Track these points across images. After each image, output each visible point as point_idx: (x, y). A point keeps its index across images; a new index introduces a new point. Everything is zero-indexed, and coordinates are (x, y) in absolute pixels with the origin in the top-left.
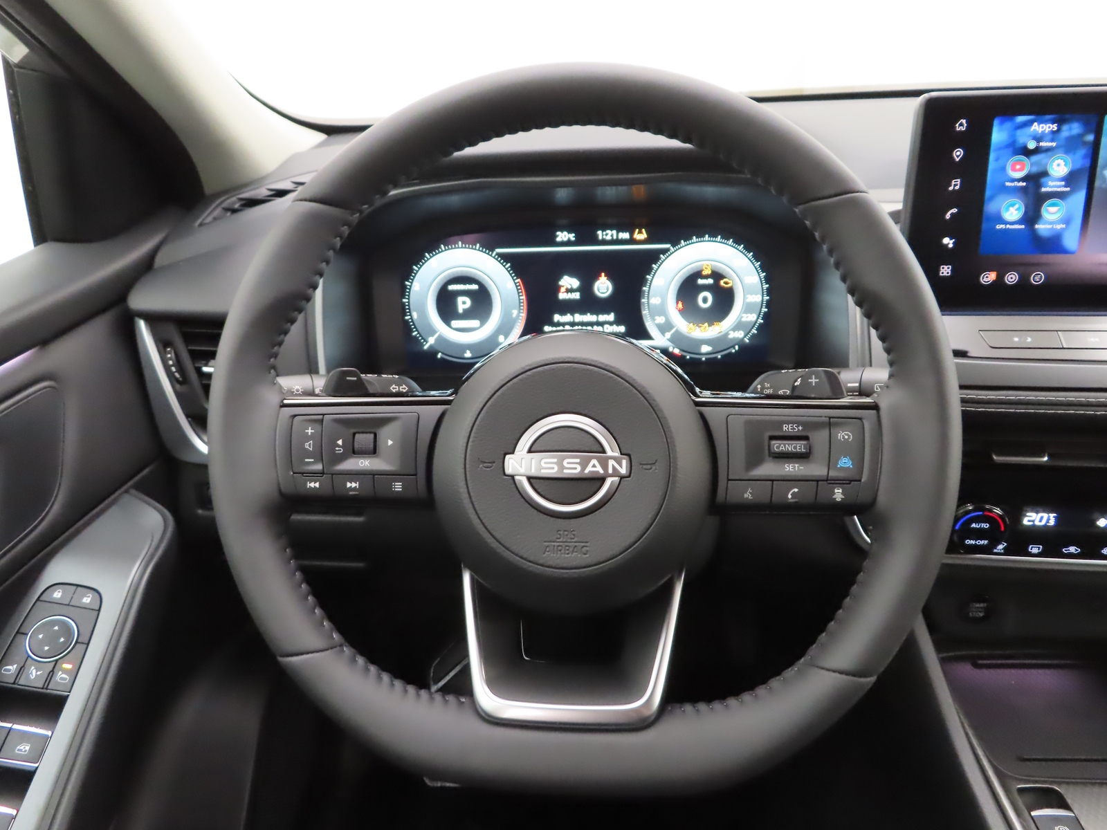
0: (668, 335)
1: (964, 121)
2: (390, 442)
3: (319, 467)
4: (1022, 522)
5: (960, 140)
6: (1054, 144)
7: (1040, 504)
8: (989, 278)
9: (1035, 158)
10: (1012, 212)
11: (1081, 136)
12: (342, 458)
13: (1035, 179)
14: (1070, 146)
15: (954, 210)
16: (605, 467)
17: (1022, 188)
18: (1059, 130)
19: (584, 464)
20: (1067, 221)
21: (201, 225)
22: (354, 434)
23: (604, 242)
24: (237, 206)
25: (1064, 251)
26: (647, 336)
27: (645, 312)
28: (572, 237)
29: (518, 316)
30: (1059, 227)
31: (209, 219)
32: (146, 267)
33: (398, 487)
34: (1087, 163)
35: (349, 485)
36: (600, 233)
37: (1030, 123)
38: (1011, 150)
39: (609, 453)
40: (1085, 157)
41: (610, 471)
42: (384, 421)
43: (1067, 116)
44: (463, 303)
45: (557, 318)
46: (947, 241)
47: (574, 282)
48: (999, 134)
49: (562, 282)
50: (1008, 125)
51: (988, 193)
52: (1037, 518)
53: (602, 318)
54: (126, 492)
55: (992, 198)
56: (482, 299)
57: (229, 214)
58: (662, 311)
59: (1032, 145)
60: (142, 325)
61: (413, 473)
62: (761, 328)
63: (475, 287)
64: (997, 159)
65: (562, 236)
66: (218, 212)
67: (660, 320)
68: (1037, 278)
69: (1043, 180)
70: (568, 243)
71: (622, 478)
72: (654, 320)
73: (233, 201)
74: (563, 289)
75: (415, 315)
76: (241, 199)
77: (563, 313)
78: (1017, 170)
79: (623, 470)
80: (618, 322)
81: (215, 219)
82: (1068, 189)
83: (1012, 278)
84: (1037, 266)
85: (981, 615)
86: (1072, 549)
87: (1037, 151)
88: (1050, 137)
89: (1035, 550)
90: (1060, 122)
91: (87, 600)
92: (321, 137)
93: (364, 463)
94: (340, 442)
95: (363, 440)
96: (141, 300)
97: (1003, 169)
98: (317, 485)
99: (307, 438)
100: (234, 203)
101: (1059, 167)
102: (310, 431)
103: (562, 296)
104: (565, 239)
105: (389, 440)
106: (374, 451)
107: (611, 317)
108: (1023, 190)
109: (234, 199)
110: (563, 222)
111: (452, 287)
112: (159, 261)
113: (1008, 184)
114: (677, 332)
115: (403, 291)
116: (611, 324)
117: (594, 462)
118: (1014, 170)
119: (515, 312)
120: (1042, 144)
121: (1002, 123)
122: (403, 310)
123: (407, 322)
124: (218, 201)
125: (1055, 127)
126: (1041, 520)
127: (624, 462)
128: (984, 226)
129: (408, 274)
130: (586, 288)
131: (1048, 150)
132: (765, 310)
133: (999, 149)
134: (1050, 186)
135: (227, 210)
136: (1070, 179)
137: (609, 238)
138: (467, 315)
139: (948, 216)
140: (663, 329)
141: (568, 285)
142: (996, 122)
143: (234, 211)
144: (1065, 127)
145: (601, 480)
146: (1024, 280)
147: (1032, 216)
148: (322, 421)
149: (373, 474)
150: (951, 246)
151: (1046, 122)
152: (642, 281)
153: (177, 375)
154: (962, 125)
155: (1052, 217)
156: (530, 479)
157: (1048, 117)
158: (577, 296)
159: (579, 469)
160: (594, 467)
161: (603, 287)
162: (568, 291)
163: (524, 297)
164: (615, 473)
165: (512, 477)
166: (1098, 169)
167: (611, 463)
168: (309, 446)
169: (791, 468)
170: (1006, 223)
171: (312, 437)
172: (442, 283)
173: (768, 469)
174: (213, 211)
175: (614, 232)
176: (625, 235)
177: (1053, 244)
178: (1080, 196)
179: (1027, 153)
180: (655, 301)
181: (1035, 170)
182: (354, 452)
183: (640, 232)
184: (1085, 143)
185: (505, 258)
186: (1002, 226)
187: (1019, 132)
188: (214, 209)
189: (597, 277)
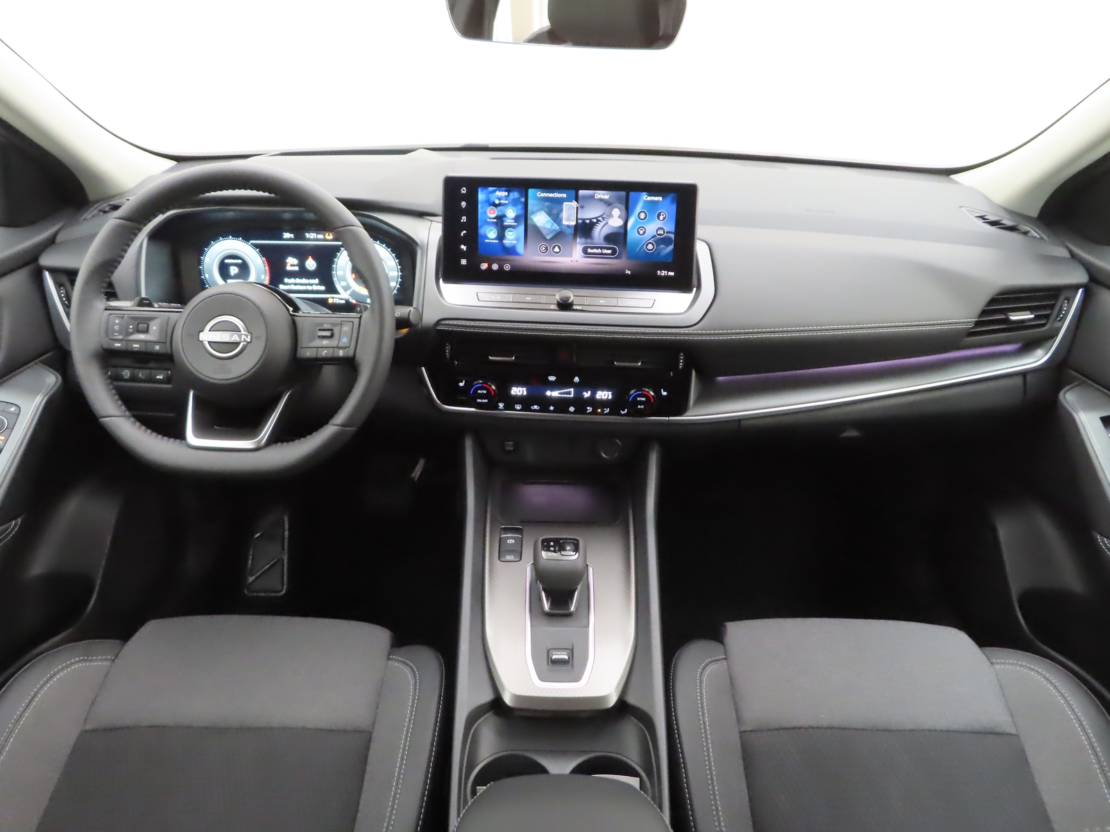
0: (349, 292)
1: (464, 188)
2: (155, 328)
3: (121, 337)
4: (510, 392)
5: (464, 198)
6: (507, 202)
7: (519, 383)
8: (484, 266)
9: (499, 208)
10: (491, 234)
11: (519, 198)
12: (132, 333)
13: (500, 219)
14: (515, 203)
15: (465, 232)
16: (240, 338)
17: (494, 222)
18: (508, 195)
19: (231, 336)
20: (518, 239)
21: (84, 220)
22: (138, 324)
23: (309, 240)
24: (107, 209)
25: (517, 254)
26: (336, 292)
27: (335, 279)
28: (292, 236)
29: (265, 278)
30: (514, 242)
31: (90, 216)
32: (51, 242)
33: (157, 348)
34: (523, 212)
35: (134, 346)
36: (307, 234)
37: (495, 191)
38: (487, 204)
39: (243, 332)
40: (522, 209)
41: (243, 340)
42: (152, 319)
43: (511, 189)
44: (234, 270)
45: (286, 280)
46: (463, 247)
47: (295, 261)
48: (481, 196)
49: (287, 261)
50: (485, 191)
51: (479, 224)
52: (518, 391)
53: (312, 281)
54: (36, 364)
55: (482, 226)
56: (244, 268)
57: (102, 213)
58: (343, 279)
59: (497, 202)
60: (47, 274)
61: (164, 341)
62: (398, 290)
63: (240, 261)
64: (482, 208)
65: (287, 235)
66: (95, 212)
67: (344, 284)
68: (507, 267)
69: (504, 219)
70: (290, 239)
71: (248, 343)
72: (340, 283)
73: (105, 206)
74: (289, 265)
75: (207, 276)
76: (110, 205)
77: (289, 278)
78: (492, 213)
79: (249, 340)
80: (320, 284)
81: (93, 216)
82: (516, 224)
83: (495, 267)
84: (507, 261)
85: (512, 448)
86: (536, 407)
87: (500, 205)
88: (504, 198)
89: (518, 407)
90: (509, 191)
91: (13, 409)
92: (173, 163)
93: (142, 337)
94: (131, 327)
95: (143, 326)
96: (47, 260)
97: (485, 213)
98: (120, 345)
99: (115, 324)
100: (106, 207)
101: (511, 213)
102: (117, 321)
103: (289, 268)
104: (289, 237)
105: (154, 327)
106: (146, 331)
107: (317, 281)
108: (496, 224)
109: (106, 204)
110: (287, 228)
111: (227, 261)
112: (59, 238)
113: (488, 220)
114: (353, 290)
115: (199, 262)
116: (317, 285)
117: (236, 336)
118: (490, 213)
119: (263, 277)
120: (502, 201)
121: (482, 190)
122: (200, 273)
123: (202, 280)
124: (95, 206)
125: (506, 193)
126: (520, 392)
127: (249, 336)
128: (480, 240)
129: (201, 253)
130: (302, 265)
131: (504, 205)
132: (400, 280)
133: (482, 203)
134: (508, 222)
135: (100, 211)
136: (516, 219)
137: (312, 237)
138: (236, 277)
139: (462, 235)
140: (346, 288)
141: (291, 263)
142: (479, 190)
143: (105, 212)
144: (511, 194)
145: (238, 344)
146: (501, 268)
147: (501, 237)
148: (123, 317)
149: (146, 342)
150: (465, 249)
151: (502, 191)
152: (332, 262)
153: (66, 302)
154: (464, 190)
155: (511, 237)
156: (209, 342)
157: (504, 189)
158: (297, 268)
159: (229, 338)
160: (235, 338)
161: (311, 264)
162: (291, 265)
163: (267, 268)
164: (245, 341)
165: (202, 341)
166: (529, 215)
167: (243, 336)
168: (116, 328)
169: (325, 342)
170: (490, 239)
171: (118, 324)
172: (221, 259)
173: (318, 343)
174: (93, 211)
175: (315, 234)
176: (321, 236)
177: (512, 251)
178: (522, 228)
179: (496, 206)
180: (340, 273)
181: (500, 214)
182: (139, 331)
183: (329, 235)
184: (521, 202)
185: (256, 246)
186: (488, 241)
187: (491, 195)
188: (93, 210)
189: (307, 259)
